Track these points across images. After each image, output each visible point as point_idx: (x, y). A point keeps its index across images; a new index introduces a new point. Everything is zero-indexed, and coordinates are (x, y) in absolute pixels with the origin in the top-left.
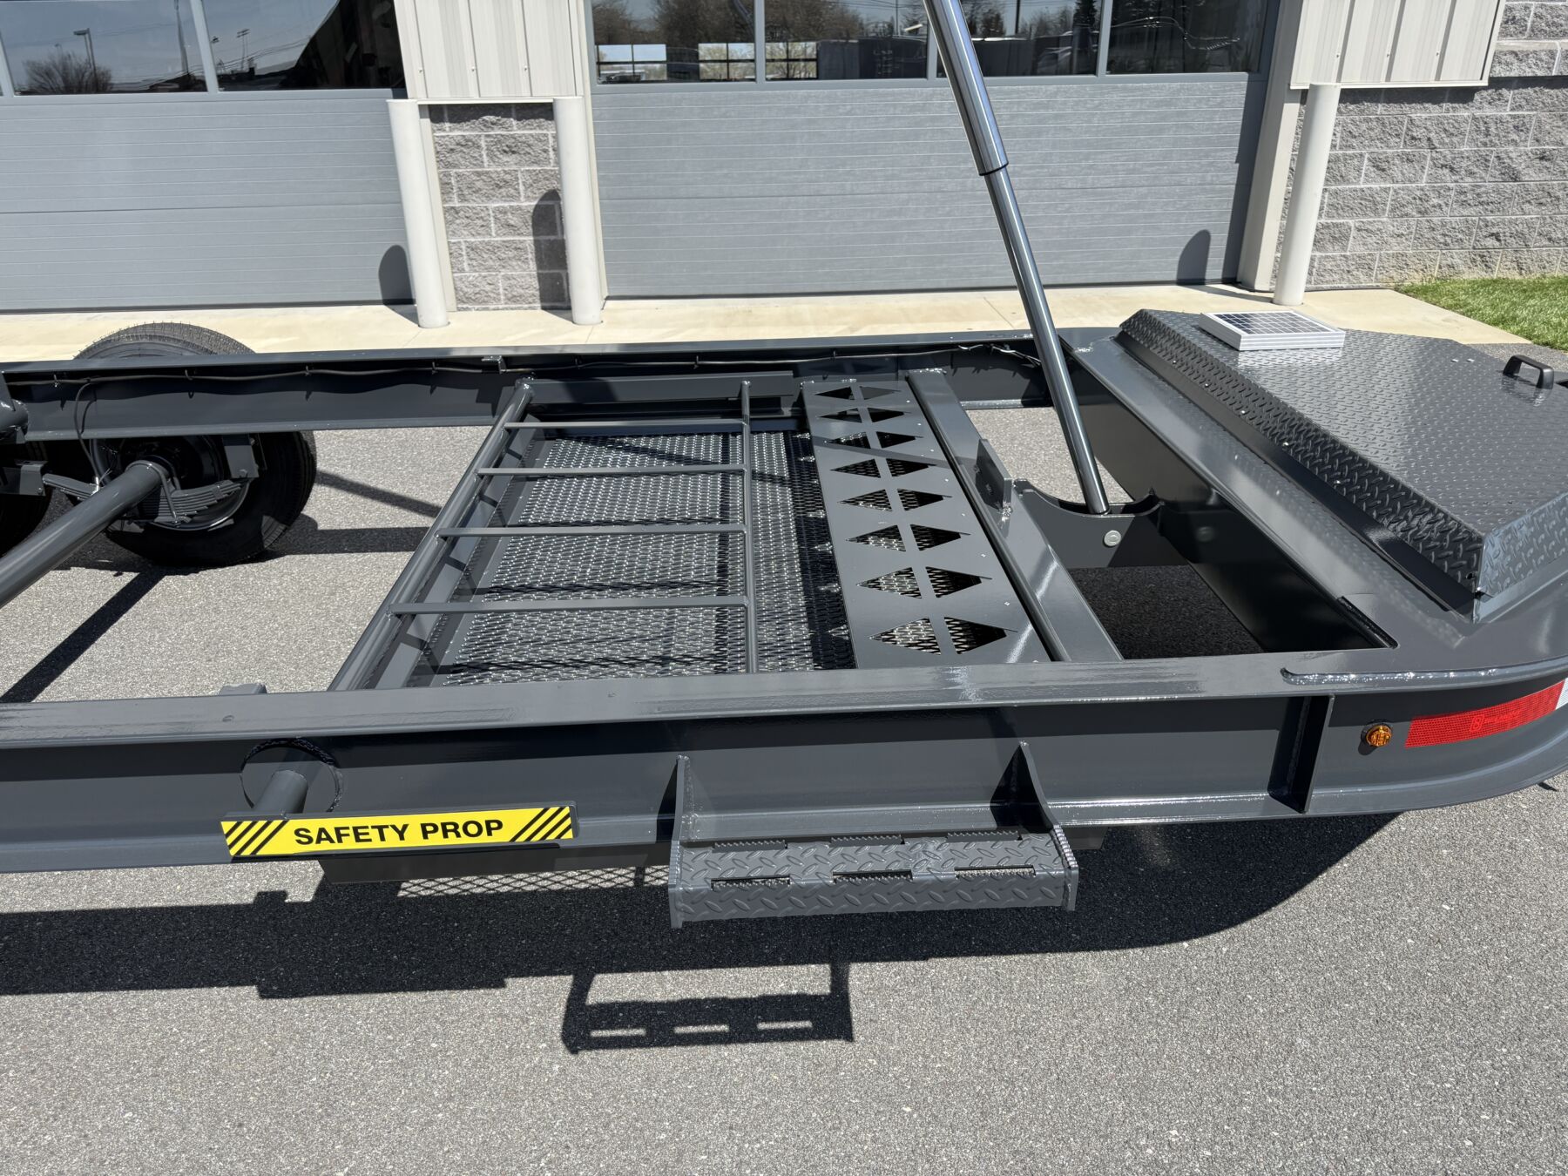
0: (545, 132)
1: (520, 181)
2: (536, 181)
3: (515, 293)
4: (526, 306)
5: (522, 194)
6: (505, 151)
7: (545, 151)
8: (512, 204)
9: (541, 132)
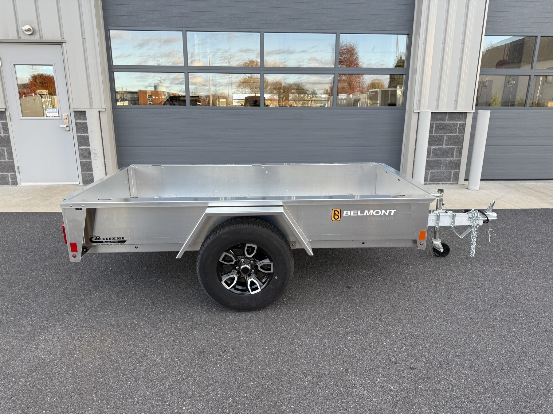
0: (457, 122)
1: (444, 139)
2: (450, 139)
3: (434, 178)
4: (436, 183)
5: (444, 144)
6: (441, 128)
7: (456, 129)
8: (440, 147)
9: (456, 122)
